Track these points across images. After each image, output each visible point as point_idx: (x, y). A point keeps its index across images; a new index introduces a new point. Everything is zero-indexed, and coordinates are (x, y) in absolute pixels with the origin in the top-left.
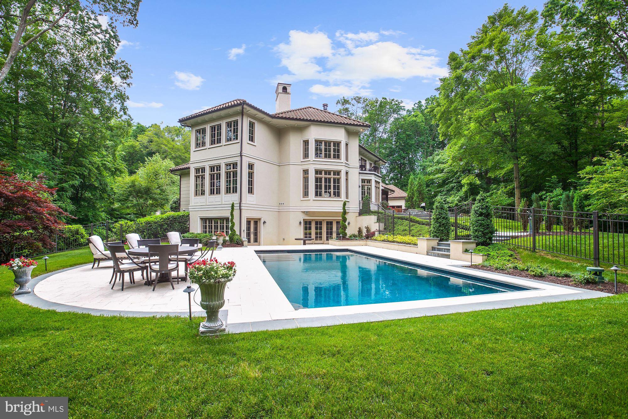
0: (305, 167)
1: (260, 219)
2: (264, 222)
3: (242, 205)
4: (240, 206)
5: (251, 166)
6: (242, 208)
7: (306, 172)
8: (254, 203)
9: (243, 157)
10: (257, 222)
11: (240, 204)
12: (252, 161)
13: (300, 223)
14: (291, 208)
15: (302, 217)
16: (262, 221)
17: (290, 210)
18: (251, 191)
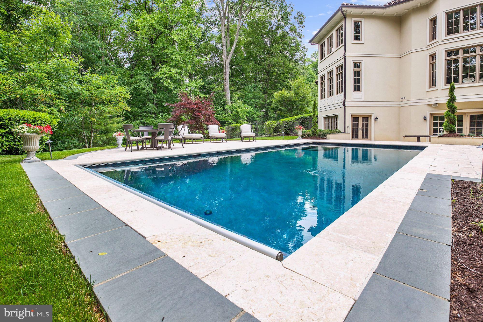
0: (431, 52)
1: (371, 116)
2: (376, 119)
3: (346, 103)
4: (344, 104)
5: (357, 65)
6: (346, 105)
7: (433, 57)
8: (362, 100)
9: (347, 58)
10: (366, 119)
11: (344, 102)
12: (357, 60)
13: (425, 118)
14: (411, 101)
15: (427, 112)
16: (373, 118)
17: (412, 104)
18: (357, 88)
